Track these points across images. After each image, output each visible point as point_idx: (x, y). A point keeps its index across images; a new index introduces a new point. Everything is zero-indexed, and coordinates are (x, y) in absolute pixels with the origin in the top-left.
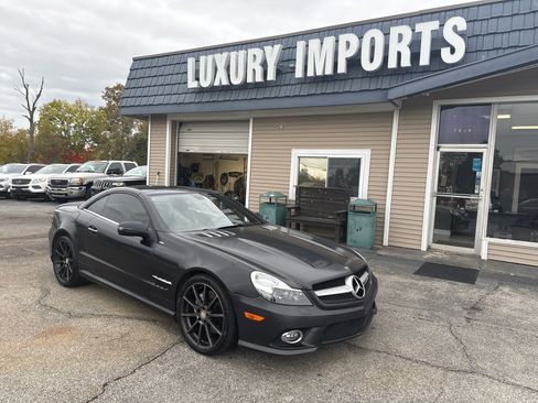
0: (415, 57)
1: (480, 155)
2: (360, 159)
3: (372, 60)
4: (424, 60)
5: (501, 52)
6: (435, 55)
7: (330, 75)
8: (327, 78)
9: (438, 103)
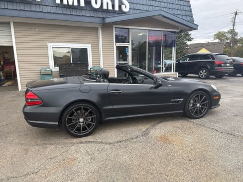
0: (113, 6)
2: (87, 49)
3: (96, 3)
4: (117, 8)
5: (140, 11)
6: (120, 7)
7: (75, 6)
8: (72, 7)
9: (114, 26)
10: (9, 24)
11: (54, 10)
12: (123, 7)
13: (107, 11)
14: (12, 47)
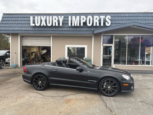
1: (111, 46)
4: (102, 25)
6: (104, 23)
7: (78, 26)
8: (77, 27)
9: (102, 35)
10: (50, 36)
11: (68, 29)
12: (106, 23)
13: (96, 27)
14: (50, 47)
